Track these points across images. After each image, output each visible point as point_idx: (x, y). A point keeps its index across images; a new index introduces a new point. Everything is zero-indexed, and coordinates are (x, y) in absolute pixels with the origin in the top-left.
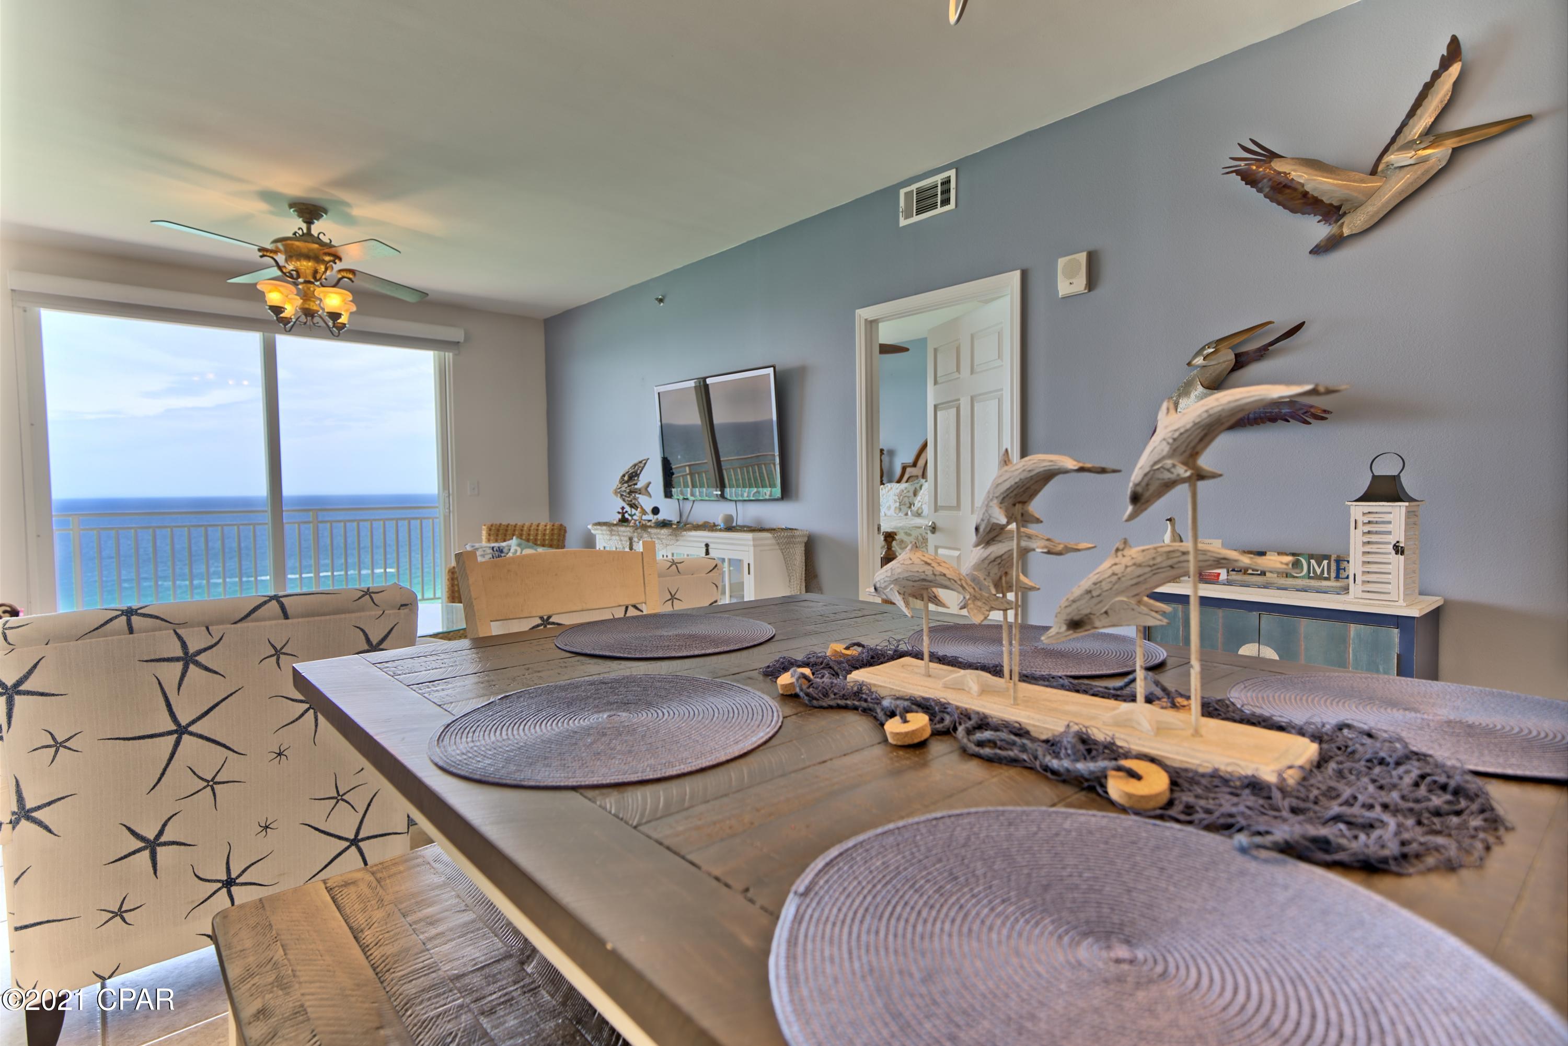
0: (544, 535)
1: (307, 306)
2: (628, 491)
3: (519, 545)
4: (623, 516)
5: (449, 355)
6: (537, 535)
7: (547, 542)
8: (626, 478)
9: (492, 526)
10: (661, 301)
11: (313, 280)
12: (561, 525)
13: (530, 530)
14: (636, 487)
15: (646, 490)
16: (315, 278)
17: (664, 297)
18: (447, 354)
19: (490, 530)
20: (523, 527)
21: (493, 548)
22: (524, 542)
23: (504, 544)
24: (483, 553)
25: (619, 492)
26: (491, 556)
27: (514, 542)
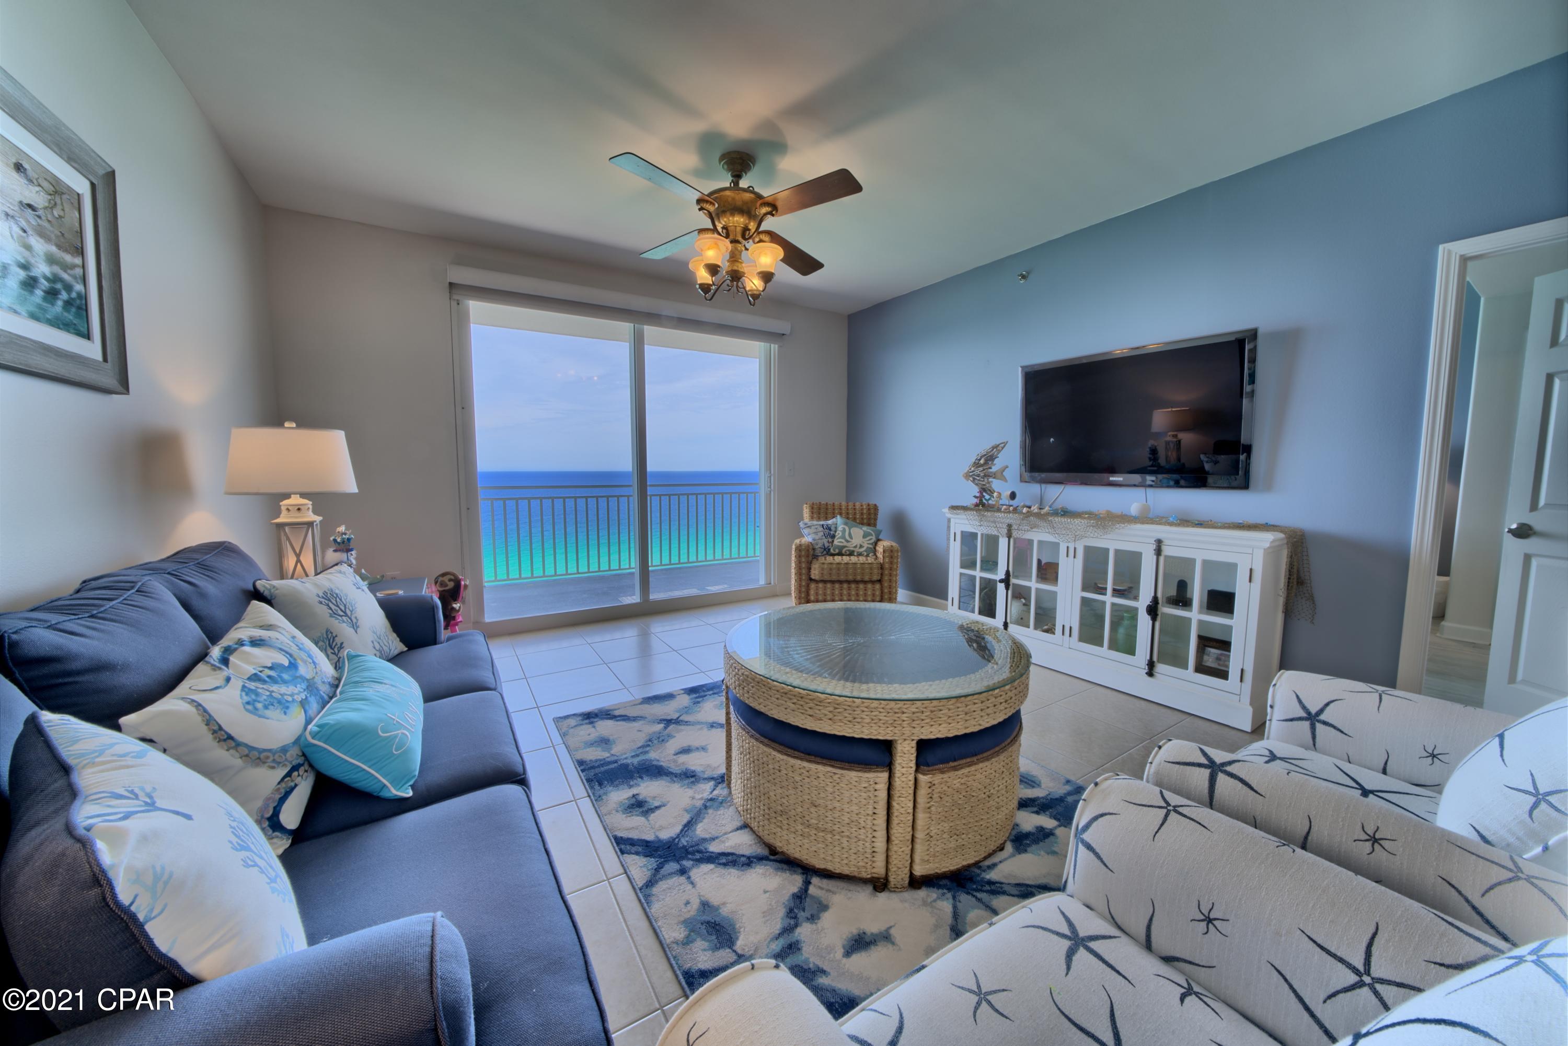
0: (862, 514)
1: (735, 268)
2: (982, 474)
3: (846, 524)
4: (981, 500)
5: (774, 347)
6: (855, 514)
7: (865, 521)
8: (982, 462)
9: (813, 504)
10: (1024, 277)
11: (740, 239)
12: (875, 505)
13: (848, 509)
14: (991, 470)
15: (999, 475)
16: (744, 237)
17: (1028, 273)
18: (772, 345)
19: (812, 508)
20: (841, 506)
21: (823, 525)
22: (850, 522)
23: (830, 522)
24: (815, 531)
25: (971, 476)
26: (822, 534)
27: (839, 520)
